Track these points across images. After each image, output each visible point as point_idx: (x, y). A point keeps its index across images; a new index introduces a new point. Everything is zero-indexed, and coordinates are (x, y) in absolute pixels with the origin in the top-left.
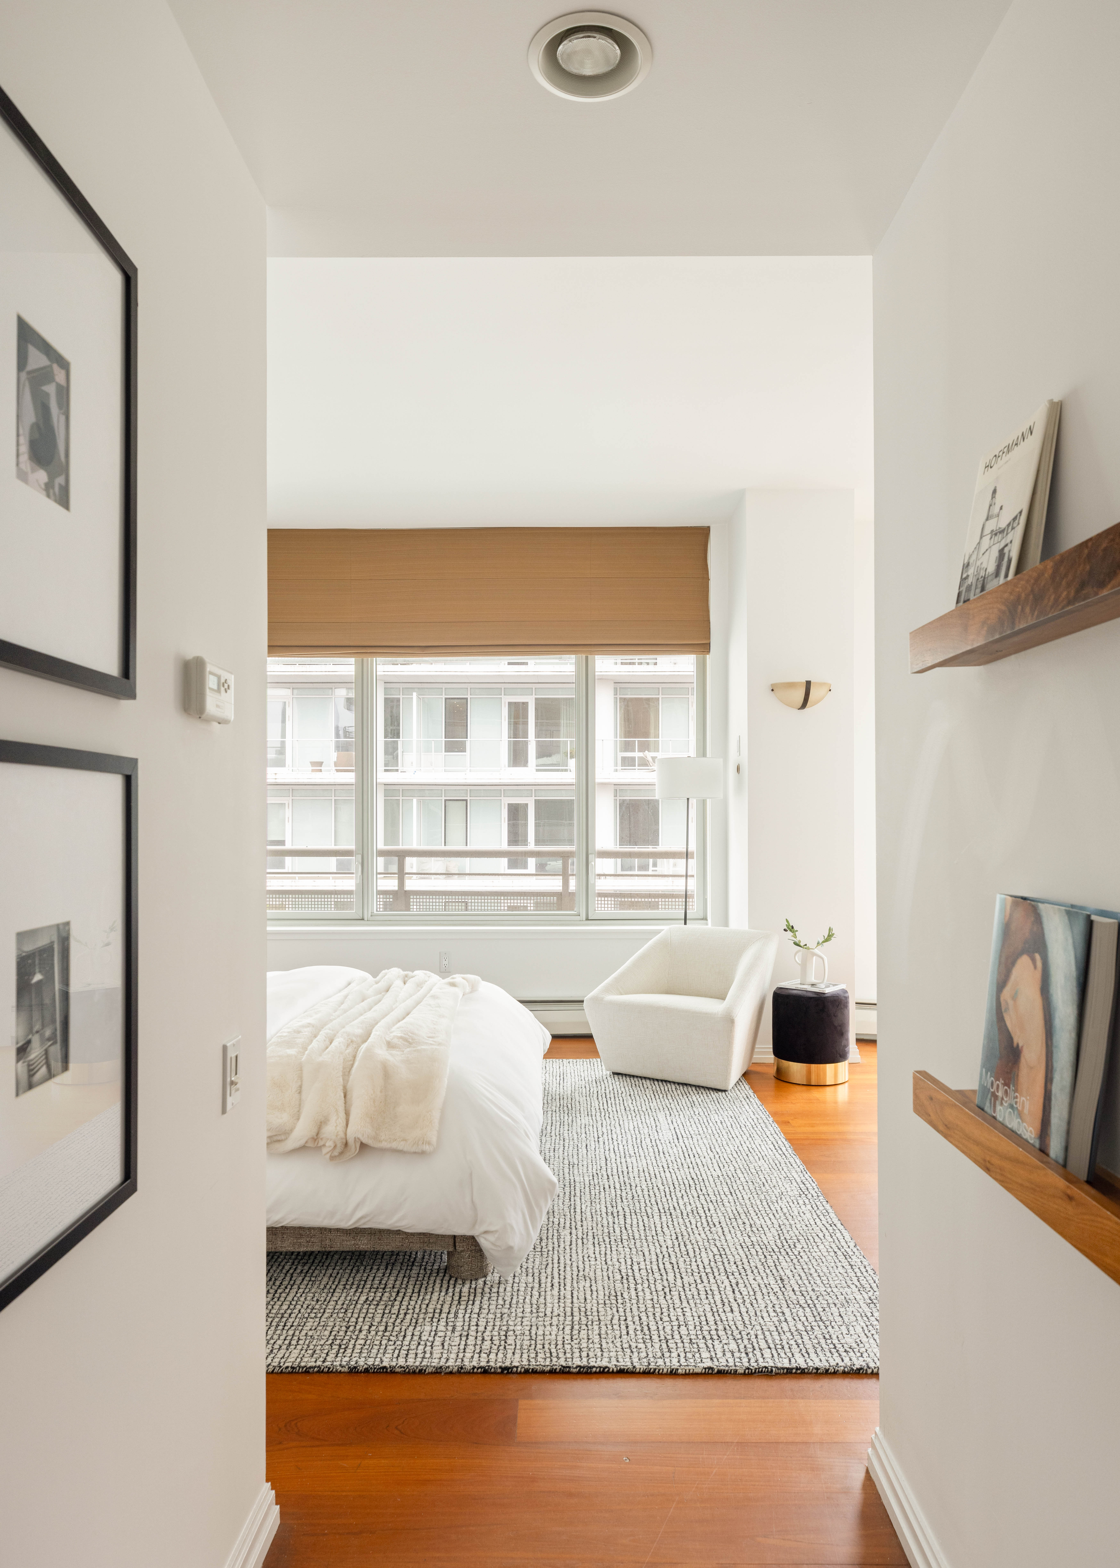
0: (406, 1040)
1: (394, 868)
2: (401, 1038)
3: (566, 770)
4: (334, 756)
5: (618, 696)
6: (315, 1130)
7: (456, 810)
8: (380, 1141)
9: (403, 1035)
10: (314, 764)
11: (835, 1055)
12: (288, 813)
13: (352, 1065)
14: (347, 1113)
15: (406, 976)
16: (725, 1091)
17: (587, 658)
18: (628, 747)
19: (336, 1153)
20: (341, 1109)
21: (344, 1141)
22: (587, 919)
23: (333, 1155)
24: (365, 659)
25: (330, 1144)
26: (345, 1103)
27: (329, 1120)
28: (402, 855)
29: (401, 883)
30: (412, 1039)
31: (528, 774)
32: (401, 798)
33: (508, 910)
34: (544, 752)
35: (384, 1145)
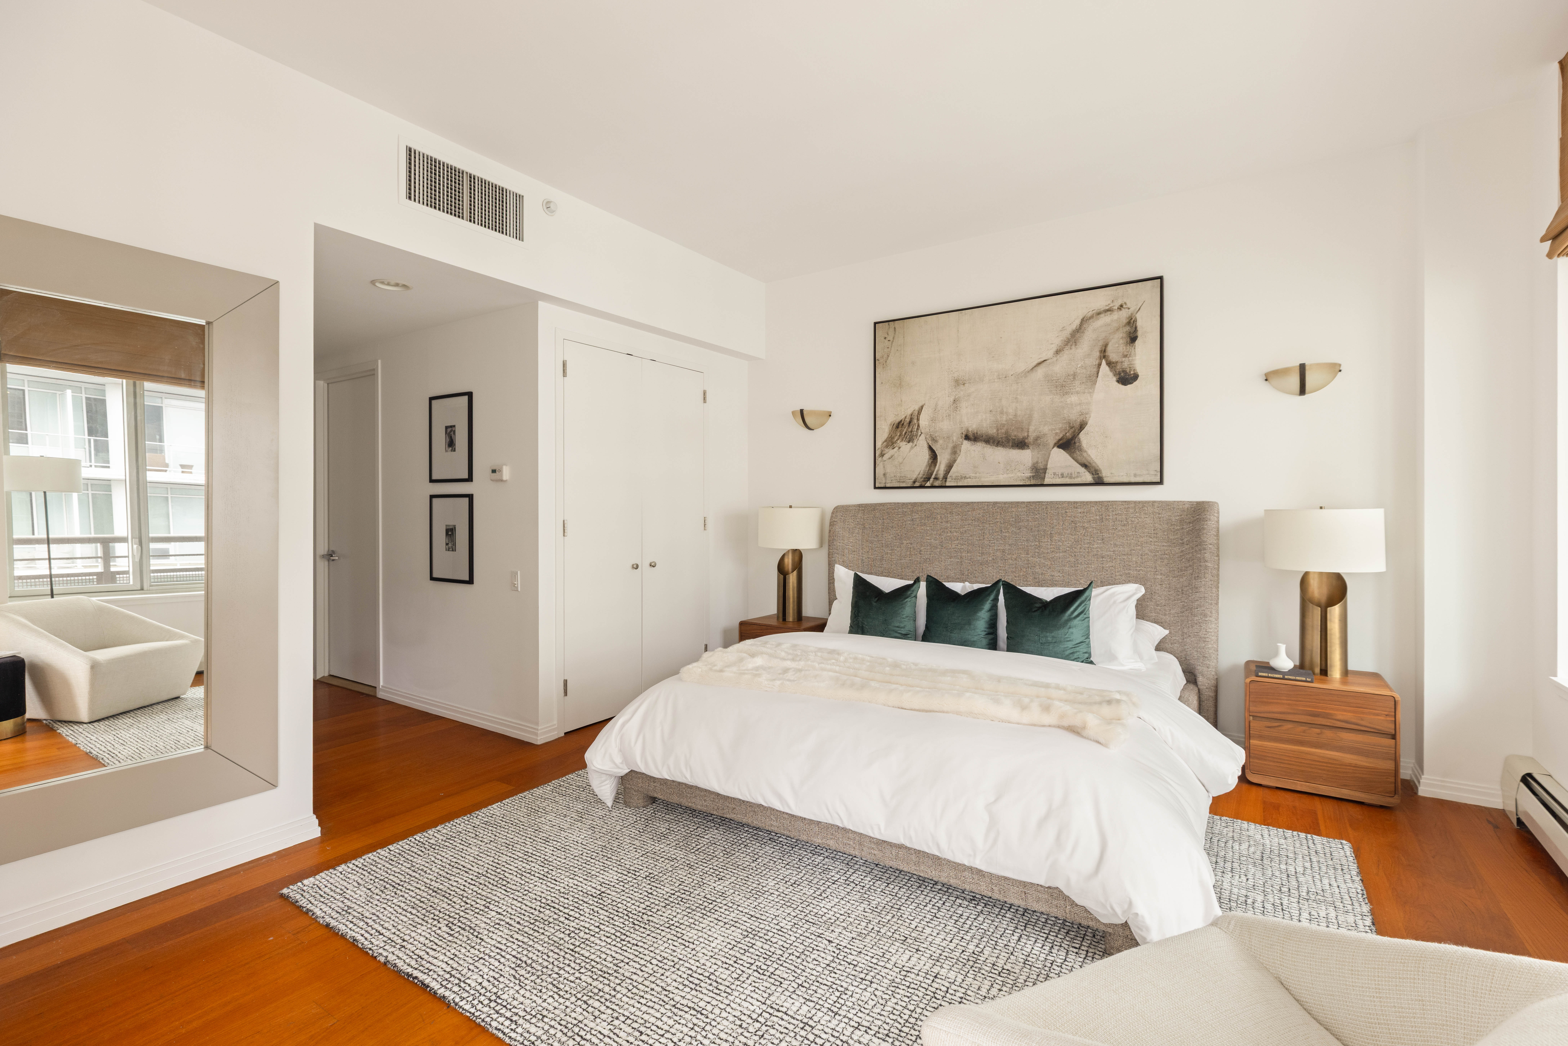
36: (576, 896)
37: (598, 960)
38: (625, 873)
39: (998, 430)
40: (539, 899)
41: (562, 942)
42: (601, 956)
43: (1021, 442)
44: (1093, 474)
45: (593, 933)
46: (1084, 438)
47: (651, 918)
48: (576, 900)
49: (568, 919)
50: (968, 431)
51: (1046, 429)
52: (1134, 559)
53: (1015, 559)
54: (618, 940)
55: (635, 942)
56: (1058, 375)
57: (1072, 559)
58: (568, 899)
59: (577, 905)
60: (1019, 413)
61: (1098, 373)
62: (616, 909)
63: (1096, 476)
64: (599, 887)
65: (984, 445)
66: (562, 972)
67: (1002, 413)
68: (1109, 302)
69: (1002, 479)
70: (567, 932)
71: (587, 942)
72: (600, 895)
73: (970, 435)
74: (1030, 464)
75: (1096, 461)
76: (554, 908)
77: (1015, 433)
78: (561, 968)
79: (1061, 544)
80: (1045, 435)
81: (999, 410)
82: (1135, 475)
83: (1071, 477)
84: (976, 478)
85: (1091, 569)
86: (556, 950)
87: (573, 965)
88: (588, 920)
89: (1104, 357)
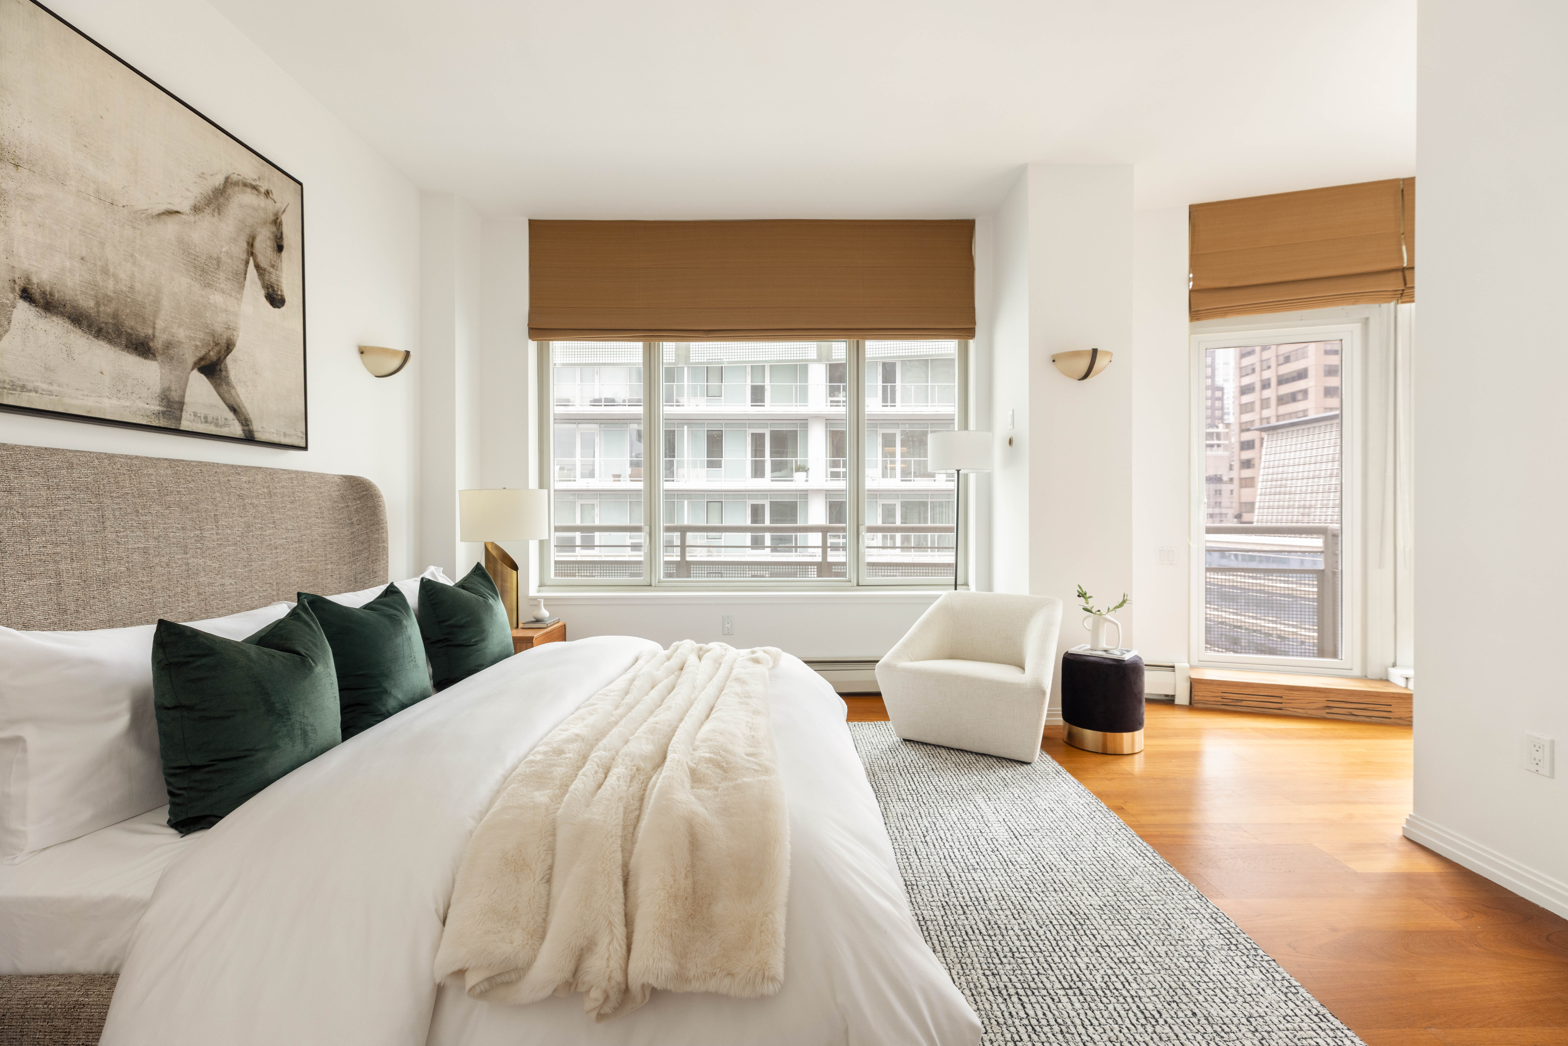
0: (718, 765)
1: (677, 542)
2: (710, 760)
3: (792, 481)
4: (629, 471)
5: (828, 429)
6: (571, 967)
7: (715, 507)
8: (688, 980)
9: (712, 756)
10: (615, 476)
11: (1132, 723)
12: (597, 510)
13: (638, 818)
14: (629, 922)
15: (701, 649)
16: (1029, 763)
17: (858, 342)
18: (835, 464)
19: (607, 1009)
20: (619, 920)
21: (623, 986)
22: (858, 585)
23: (602, 1012)
24: (652, 343)
25: (596, 994)
26: (625, 905)
27: (596, 944)
28: (684, 530)
29: (683, 554)
30: (727, 763)
31: (766, 483)
32: (676, 500)
33: (771, 577)
34: (777, 467)
35: (696, 986)
36: (1101, 1006)
37: (1116, 922)
38: (1015, 999)
39: (98, 304)
40: (1154, 1036)
41: (1146, 959)
42: (1111, 923)
43: (142, 344)
44: (243, 425)
45: (1107, 948)
46: (234, 366)
47: (1037, 927)
48: (1105, 1000)
49: (1127, 981)
50: (28, 280)
51: (181, 334)
52: (306, 548)
53: (168, 565)
54: (1085, 927)
55: (1071, 916)
56: (198, 250)
57: (245, 555)
58: (1115, 1009)
59: (1107, 992)
60: (138, 286)
61: (246, 274)
62: (1064, 959)
63: (246, 428)
64: (1064, 999)
65: (68, 325)
66: (1157, 932)
67: (105, 271)
68: (255, 177)
69: (108, 408)
70: (1135, 966)
71: (1118, 943)
72: (1071, 988)
73: (36, 292)
74: (157, 389)
75: (246, 405)
76: (1138, 1007)
77: (132, 323)
78: (1158, 936)
79: (229, 531)
80: (179, 342)
81: (99, 263)
82: (285, 435)
83: (217, 425)
84: (50, 393)
85: (266, 567)
86: (1155, 954)
87: (1143, 932)
88: (1104, 965)
89: (252, 254)
